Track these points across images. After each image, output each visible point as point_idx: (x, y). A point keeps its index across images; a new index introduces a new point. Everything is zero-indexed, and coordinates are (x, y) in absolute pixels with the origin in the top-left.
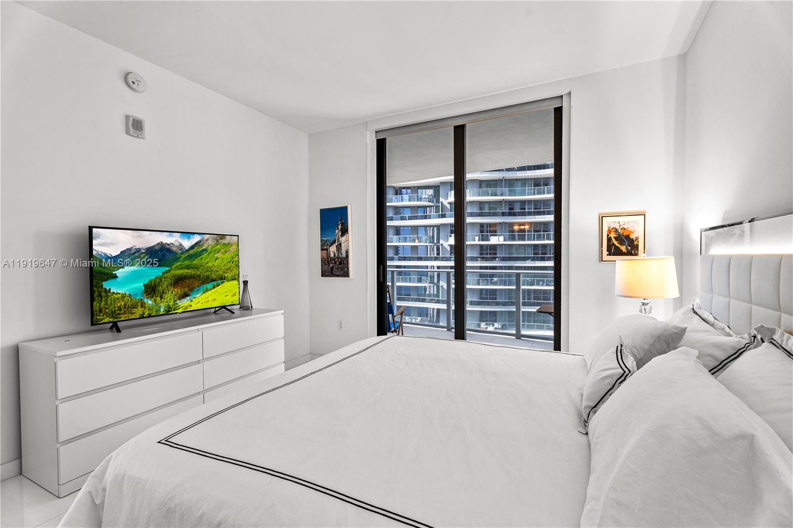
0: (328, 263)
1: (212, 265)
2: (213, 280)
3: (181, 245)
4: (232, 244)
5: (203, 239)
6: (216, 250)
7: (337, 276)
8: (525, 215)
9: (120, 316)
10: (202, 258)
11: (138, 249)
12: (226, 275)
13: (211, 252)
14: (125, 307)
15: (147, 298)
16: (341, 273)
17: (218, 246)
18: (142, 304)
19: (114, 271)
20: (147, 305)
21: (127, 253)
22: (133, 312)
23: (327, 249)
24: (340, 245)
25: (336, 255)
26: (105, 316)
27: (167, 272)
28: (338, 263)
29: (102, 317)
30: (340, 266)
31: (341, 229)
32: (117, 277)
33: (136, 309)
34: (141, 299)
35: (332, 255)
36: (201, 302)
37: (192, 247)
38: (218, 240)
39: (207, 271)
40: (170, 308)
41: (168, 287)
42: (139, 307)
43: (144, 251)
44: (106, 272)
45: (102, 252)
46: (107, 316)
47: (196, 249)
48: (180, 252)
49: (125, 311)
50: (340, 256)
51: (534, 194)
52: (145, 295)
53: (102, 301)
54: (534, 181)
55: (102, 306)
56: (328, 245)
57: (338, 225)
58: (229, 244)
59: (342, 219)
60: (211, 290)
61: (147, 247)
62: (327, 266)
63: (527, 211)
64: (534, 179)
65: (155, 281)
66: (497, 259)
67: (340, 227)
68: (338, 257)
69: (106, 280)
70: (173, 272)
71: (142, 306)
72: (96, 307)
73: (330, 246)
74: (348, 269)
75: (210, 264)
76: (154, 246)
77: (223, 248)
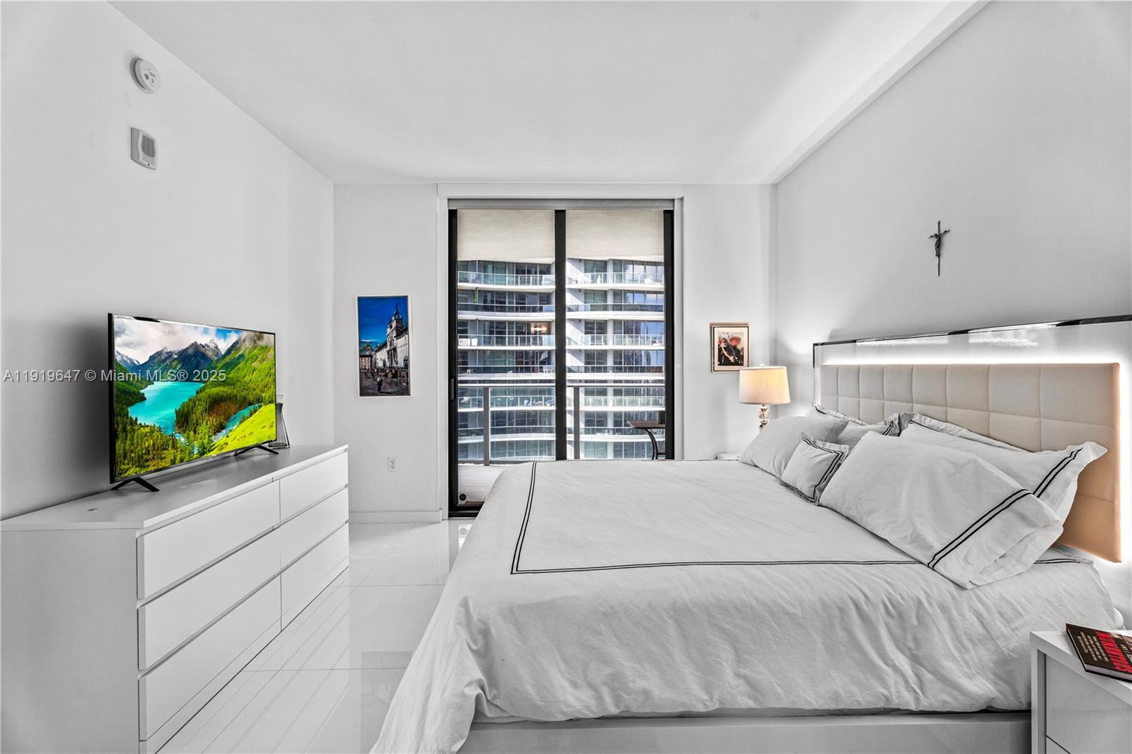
0: (373, 376)
1: (249, 380)
2: (250, 404)
3: (216, 347)
4: (270, 348)
5: (240, 339)
6: (252, 357)
7: (390, 394)
8: (505, 311)
9: (148, 463)
10: (239, 369)
11: (170, 352)
12: (263, 395)
13: (248, 360)
14: (154, 450)
15: (179, 433)
16: (396, 389)
17: (256, 351)
18: (173, 442)
19: (142, 389)
20: (178, 445)
21: (157, 360)
22: (163, 456)
23: (371, 356)
24: (395, 349)
25: (388, 364)
26: (130, 465)
27: (201, 391)
28: (390, 375)
29: (126, 467)
30: (395, 380)
31: (397, 327)
32: (145, 399)
33: (166, 452)
34: (172, 435)
35: (380, 364)
36: (237, 439)
37: (229, 352)
38: (255, 342)
39: (244, 389)
40: (205, 448)
41: (202, 414)
42: (170, 448)
43: (176, 356)
44: (132, 391)
45: (127, 357)
46: (133, 465)
47: (234, 355)
48: (216, 358)
49: (154, 455)
50: (394, 365)
51: (517, 284)
52: (177, 428)
53: (126, 439)
54: (516, 266)
55: (127, 448)
56: (373, 350)
57: (391, 321)
58: (266, 347)
59: (397, 313)
60: (248, 418)
61: (180, 350)
62: (371, 380)
63: (507, 305)
64: (516, 263)
65: (188, 404)
66: (469, 371)
67: (394, 324)
68: (391, 368)
69: (132, 404)
70: (207, 390)
71: (174, 447)
72: (120, 450)
73: (376, 351)
74: (408, 383)
75: (247, 379)
76: (188, 348)
77: (260, 354)
